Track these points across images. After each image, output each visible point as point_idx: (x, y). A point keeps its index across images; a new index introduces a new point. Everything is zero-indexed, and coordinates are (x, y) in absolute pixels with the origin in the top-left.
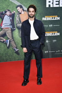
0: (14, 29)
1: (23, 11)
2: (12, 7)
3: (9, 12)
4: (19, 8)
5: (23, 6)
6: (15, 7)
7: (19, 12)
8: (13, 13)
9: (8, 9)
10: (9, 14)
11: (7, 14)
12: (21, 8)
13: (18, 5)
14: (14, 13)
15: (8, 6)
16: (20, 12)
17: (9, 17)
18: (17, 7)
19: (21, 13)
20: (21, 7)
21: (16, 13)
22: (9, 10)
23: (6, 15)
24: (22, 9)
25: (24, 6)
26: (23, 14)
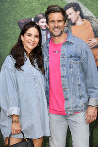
4: (70, 10)
5: (82, 6)
7: (70, 20)
12: (76, 10)
13: (68, 3)
16: (73, 21)
17: (44, 33)
18: (66, 9)
24: (78, 13)
25: (86, 5)
26: (79, 27)
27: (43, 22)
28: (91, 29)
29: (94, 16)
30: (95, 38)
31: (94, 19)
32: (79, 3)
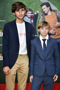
0: (35, 36)
1: (50, 11)
2: (35, 6)
3: (31, 12)
4: (44, 7)
5: (51, 4)
6: (39, 6)
7: (44, 12)
8: (36, 13)
9: (29, 8)
10: (30, 14)
11: (28, 14)
13: (43, 2)
14: (38, 14)
15: (30, 4)
16: (46, 12)
17: (30, 19)
18: (42, 6)
19: (46, 14)
20: (48, 5)
21: (40, 14)
22: (30, 10)
23: (26, 16)
24: (49, 8)
25: (53, 4)
26: (49, 16)
27: (29, 13)
28: (56, 17)
29: (57, 10)
30: (58, 22)
31: (58, 11)
32: (49, 2)
